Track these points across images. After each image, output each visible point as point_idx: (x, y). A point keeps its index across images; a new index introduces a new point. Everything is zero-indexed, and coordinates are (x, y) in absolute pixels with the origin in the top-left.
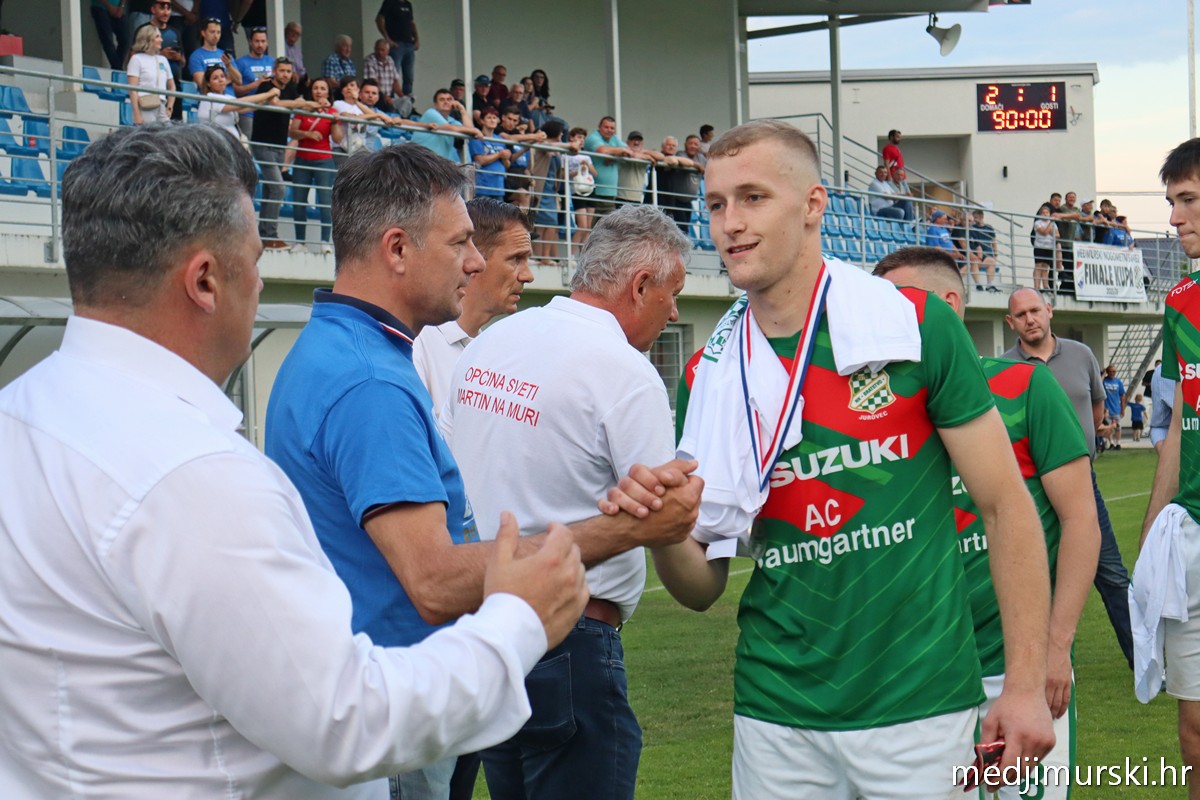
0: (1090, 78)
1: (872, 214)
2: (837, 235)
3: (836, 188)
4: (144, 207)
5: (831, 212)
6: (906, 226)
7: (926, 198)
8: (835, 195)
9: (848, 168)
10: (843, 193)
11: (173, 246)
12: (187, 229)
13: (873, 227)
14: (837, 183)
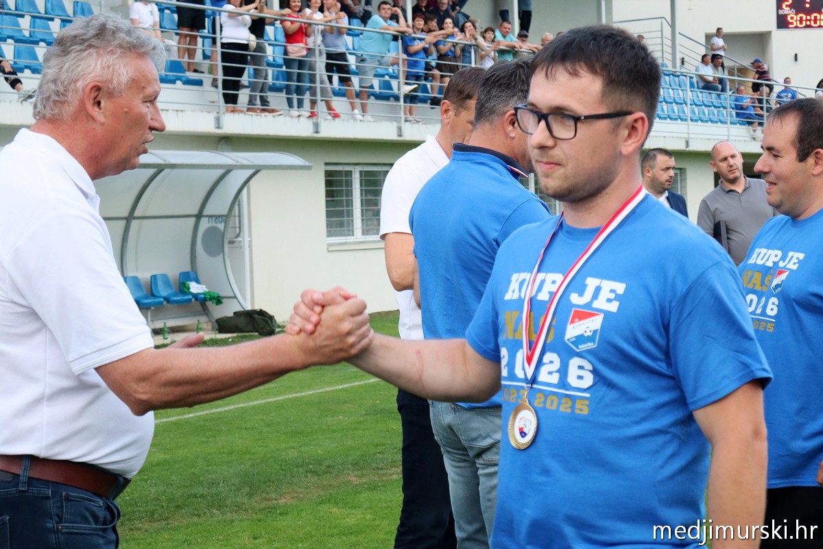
1: (698, 88)
2: (672, 103)
3: (674, 70)
5: (668, 86)
6: (722, 97)
7: (738, 76)
8: (672, 74)
9: (684, 56)
10: (678, 74)
13: (698, 97)
14: (674, 66)
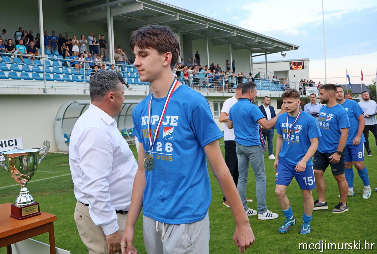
0: (308, 61)
4: (101, 84)
11: (106, 91)
12: (108, 88)
